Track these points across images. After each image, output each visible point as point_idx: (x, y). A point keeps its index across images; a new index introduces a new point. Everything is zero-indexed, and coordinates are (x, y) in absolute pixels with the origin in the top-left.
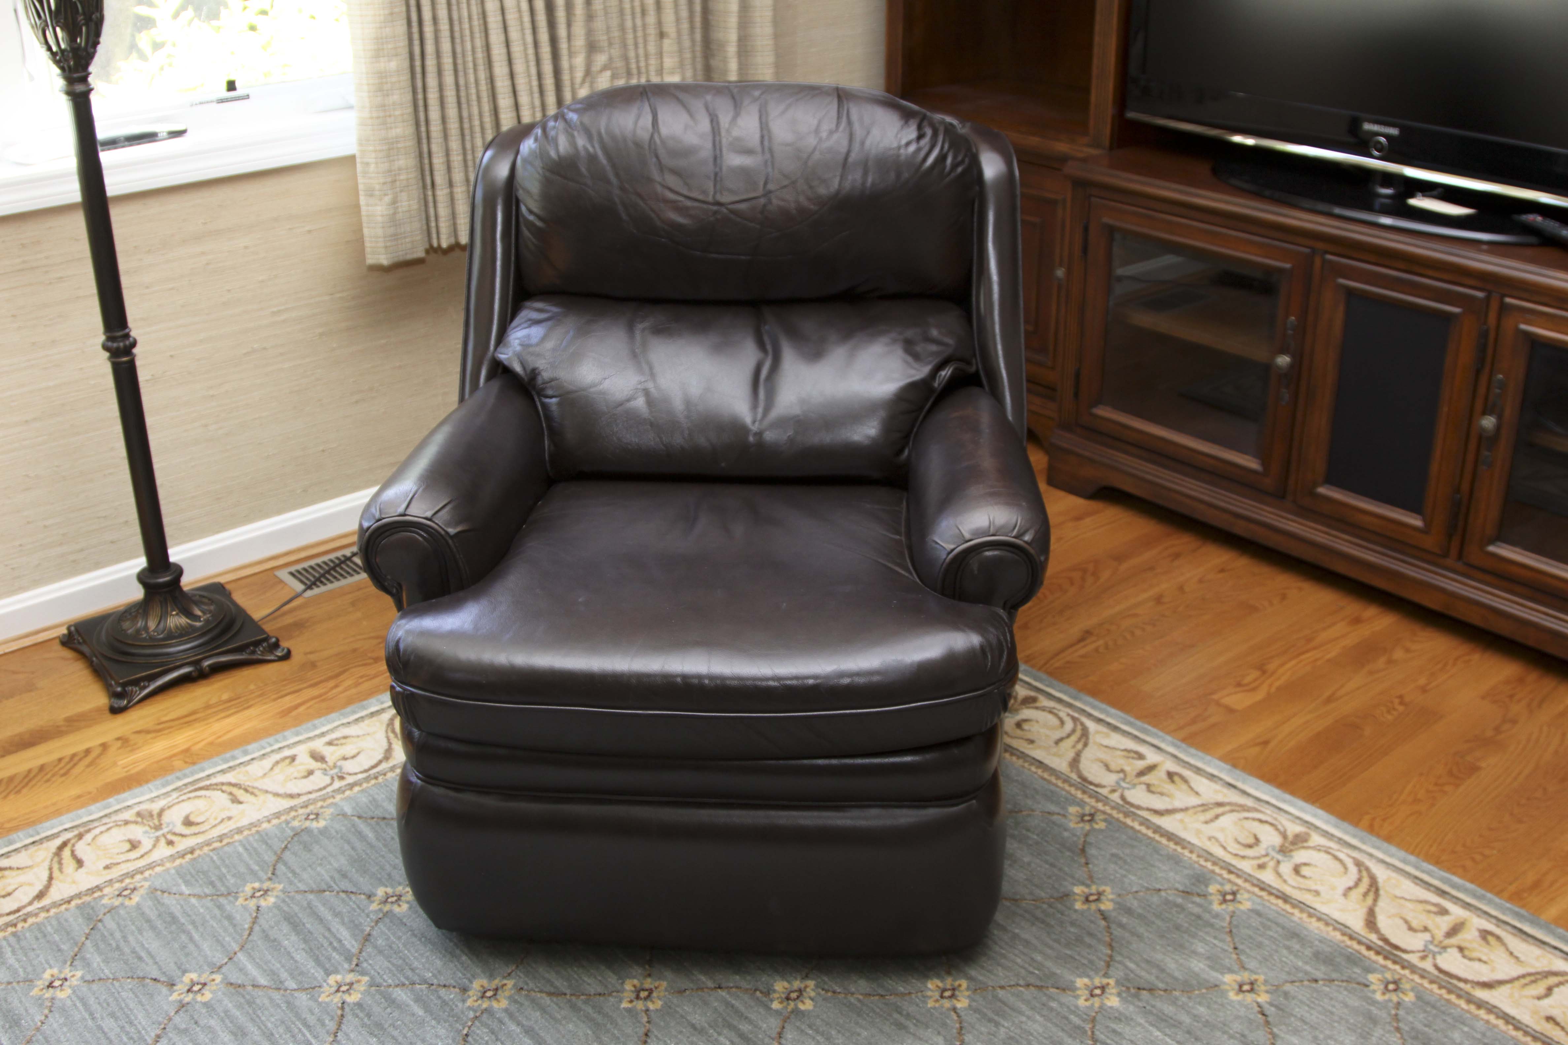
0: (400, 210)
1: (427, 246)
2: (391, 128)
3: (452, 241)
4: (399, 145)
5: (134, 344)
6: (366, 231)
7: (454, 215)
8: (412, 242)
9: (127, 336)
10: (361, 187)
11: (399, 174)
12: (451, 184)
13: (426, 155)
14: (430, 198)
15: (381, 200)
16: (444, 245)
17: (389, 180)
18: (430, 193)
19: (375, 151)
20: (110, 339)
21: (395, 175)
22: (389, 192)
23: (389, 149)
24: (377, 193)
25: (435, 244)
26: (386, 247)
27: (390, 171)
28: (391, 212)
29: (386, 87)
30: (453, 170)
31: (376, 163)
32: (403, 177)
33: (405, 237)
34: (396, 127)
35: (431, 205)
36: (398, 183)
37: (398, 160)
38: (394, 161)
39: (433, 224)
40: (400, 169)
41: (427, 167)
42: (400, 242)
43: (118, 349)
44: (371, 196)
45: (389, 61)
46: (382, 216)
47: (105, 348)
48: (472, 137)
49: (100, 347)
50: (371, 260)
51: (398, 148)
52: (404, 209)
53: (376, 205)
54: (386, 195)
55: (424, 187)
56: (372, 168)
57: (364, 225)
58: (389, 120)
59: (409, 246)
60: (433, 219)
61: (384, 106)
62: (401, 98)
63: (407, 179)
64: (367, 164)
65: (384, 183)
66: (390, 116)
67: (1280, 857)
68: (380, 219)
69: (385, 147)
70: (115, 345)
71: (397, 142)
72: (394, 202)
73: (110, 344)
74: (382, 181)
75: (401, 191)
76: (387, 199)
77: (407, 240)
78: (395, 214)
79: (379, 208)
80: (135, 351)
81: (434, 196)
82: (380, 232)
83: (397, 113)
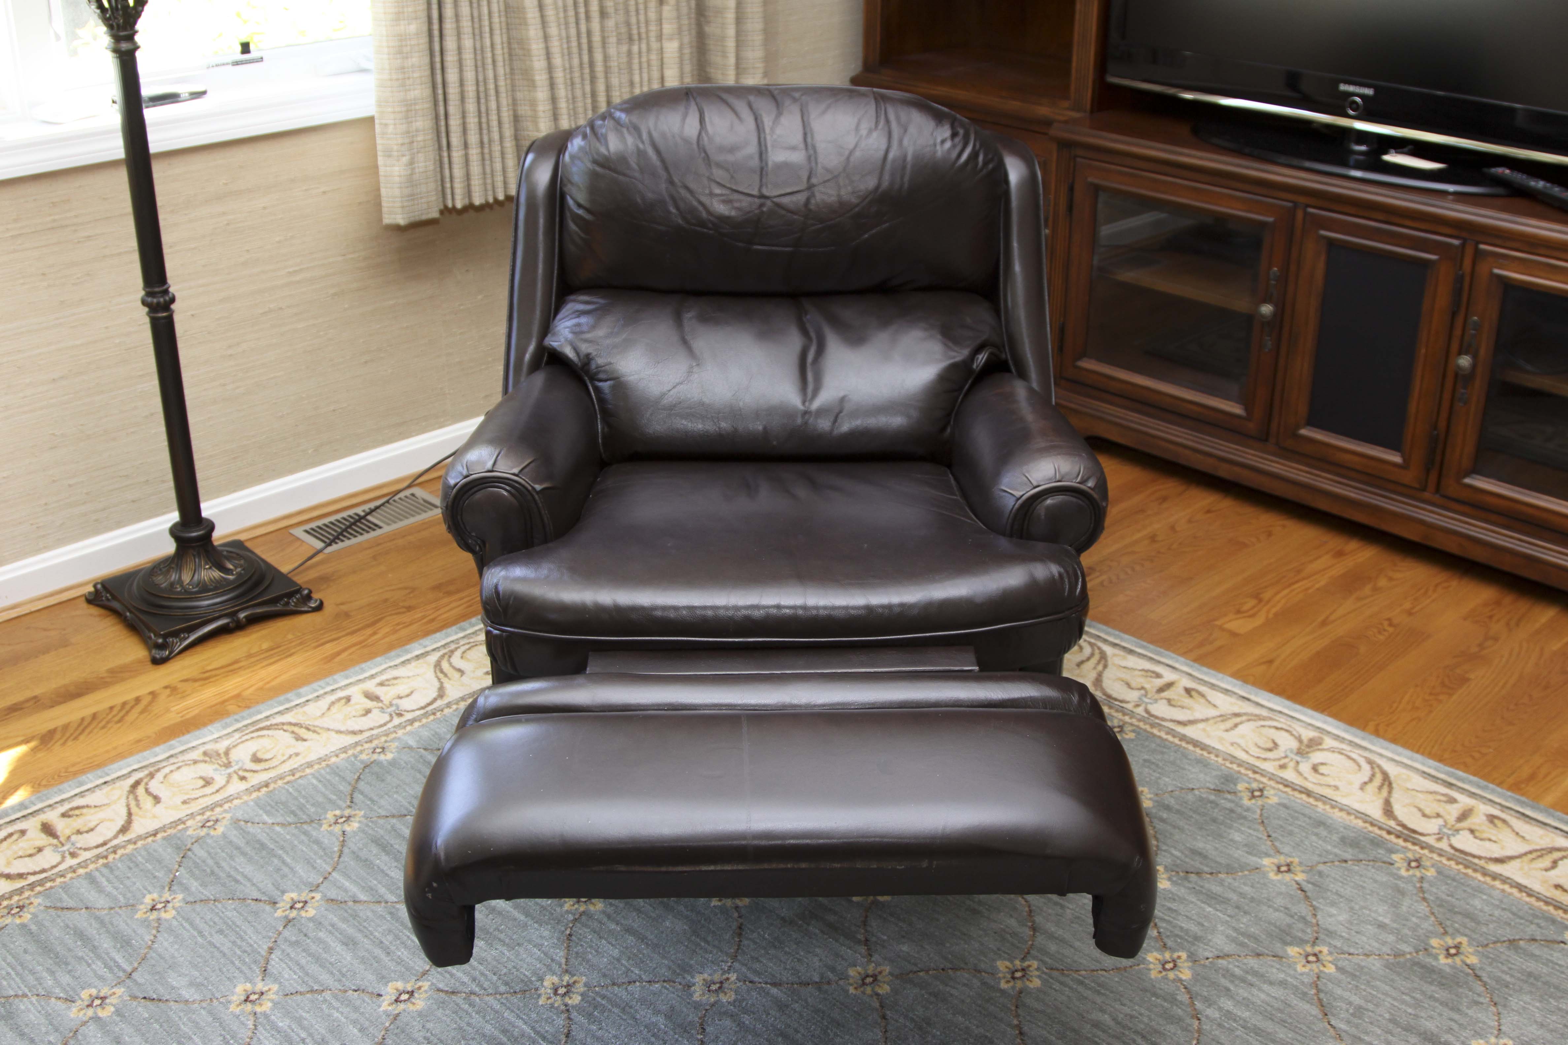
0: (417, 171)
1: (442, 207)
2: (409, 90)
3: (467, 202)
4: (417, 107)
5: (173, 300)
6: (383, 192)
7: (468, 176)
8: (428, 202)
9: (166, 292)
10: (379, 148)
11: (417, 136)
12: (466, 146)
13: (442, 117)
14: (446, 160)
15: (398, 160)
16: (459, 206)
17: (407, 141)
18: (445, 154)
19: (394, 112)
20: (149, 294)
21: (413, 136)
22: (407, 153)
23: (407, 111)
24: (395, 154)
25: (450, 205)
26: (403, 207)
27: (408, 132)
28: (409, 172)
29: (405, 50)
30: (469, 132)
31: (395, 124)
32: (420, 138)
33: (421, 198)
34: (414, 90)
35: (446, 166)
36: (415, 144)
37: (416, 121)
38: (412, 122)
39: (448, 185)
40: (417, 131)
41: (443, 129)
42: (416, 202)
43: (158, 304)
44: (390, 156)
45: (409, 24)
46: (400, 176)
47: (144, 303)
48: (487, 100)
49: (139, 303)
50: (388, 220)
51: (415, 110)
52: (421, 170)
53: (394, 165)
54: (403, 156)
55: (440, 148)
56: (391, 129)
57: (382, 185)
58: (408, 82)
59: (425, 206)
60: (448, 180)
61: (403, 68)
62: (419, 60)
63: (424, 141)
64: (386, 125)
65: (402, 144)
66: (409, 78)
67: (1298, 758)
68: (397, 179)
69: (404, 109)
70: (155, 300)
71: (415, 104)
72: (411, 163)
73: (149, 300)
74: (400, 141)
75: (418, 152)
76: (405, 160)
77: (423, 200)
78: (412, 174)
79: (397, 169)
80: (173, 307)
81: (449, 157)
82: (397, 192)
83: (416, 75)
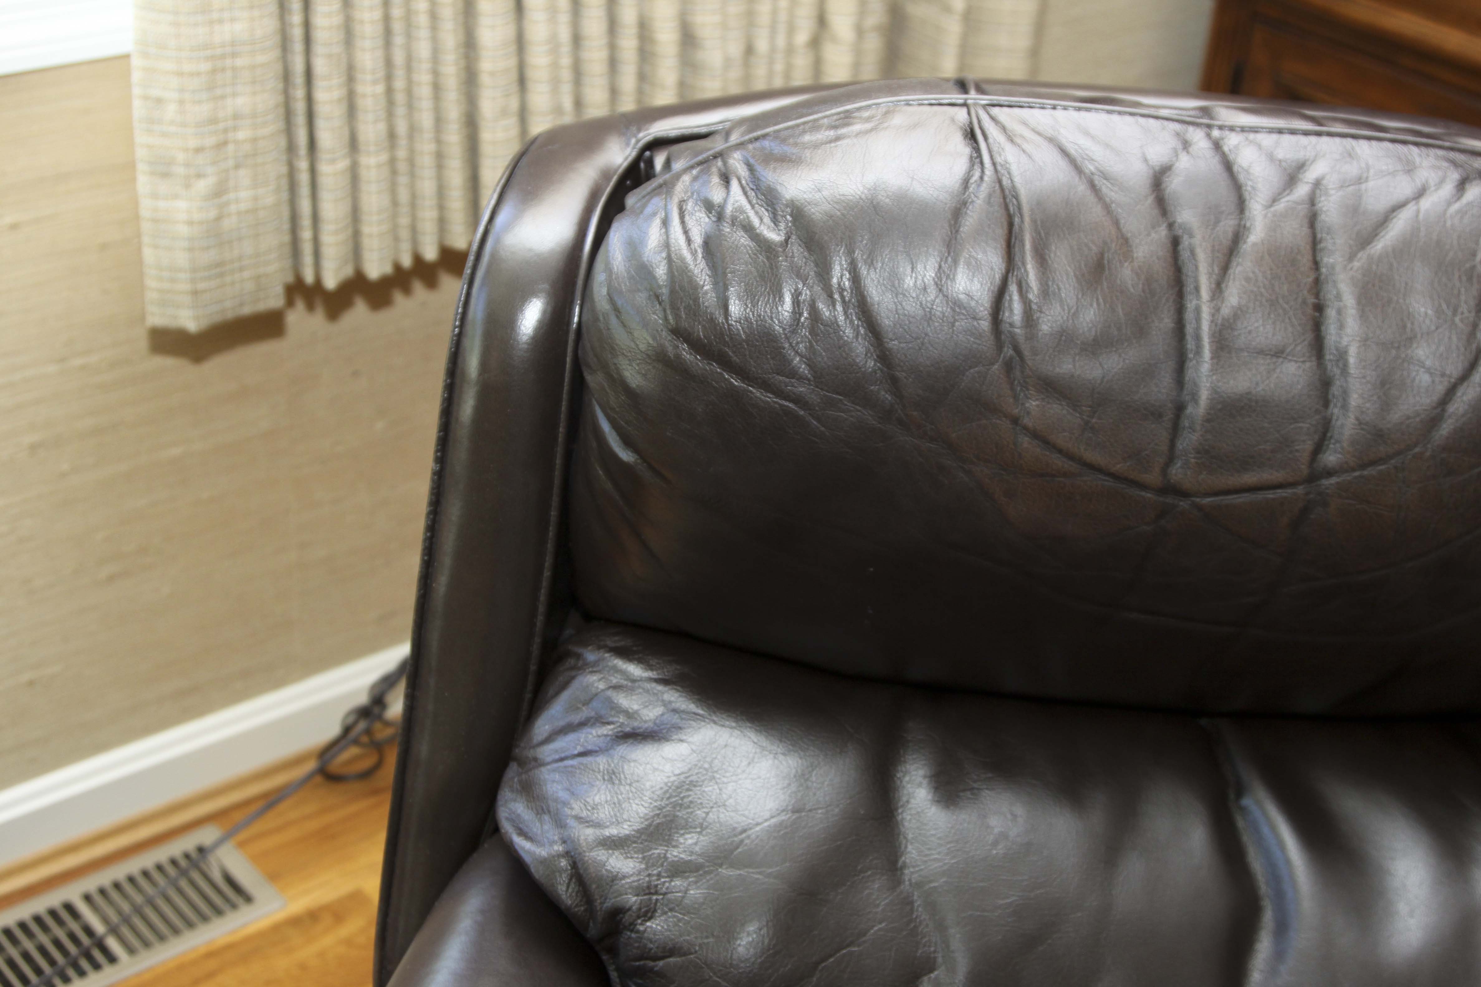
0: (233, 208)
1: (290, 279)
2: (221, 21)
3: (348, 271)
4: (239, 62)
6: (148, 254)
7: (355, 215)
8: (258, 278)
10: (141, 153)
11: (235, 129)
12: (353, 144)
13: (299, 79)
14: (304, 178)
15: (188, 186)
16: (330, 282)
17: (210, 141)
18: (303, 165)
19: (180, 74)
21: (225, 131)
22: (210, 170)
23: (214, 71)
24: (180, 170)
25: (309, 278)
26: (195, 293)
27: (213, 121)
28: (213, 214)
30: (361, 116)
31: (181, 102)
32: (241, 135)
33: (241, 269)
34: (233, 20)
35: (304, 191)
36: (231, 147)
37: (234, 95)
38: (223, 97)
39: (306, 235)
40: (236, 117)
41: (300, 107)
42: (228, 279)
44: (166, 175)
46: (190, 223)
48: (409, 36)
50: (157, 318)
51: (234, 69)
52: (243, 206)
53: (176, 197)
54: (199, 176)
55: (291, 148)
56: (171, 111)
57: (146, 239)
59: (249, 286)
60: (306, 222)
63: (254, 140)
64: (159, 101)
65: (199, 150)
68: (184, 230)
69: (205, 67)
71: (234, 55)
72: (219, 192)
74: (193, 143)
75: (237, 167)
76: (203, 186)
77: (246, 274)
78: (219, 218)
79: (182, 205)
81: (313, 171)
82: (182, 259)
